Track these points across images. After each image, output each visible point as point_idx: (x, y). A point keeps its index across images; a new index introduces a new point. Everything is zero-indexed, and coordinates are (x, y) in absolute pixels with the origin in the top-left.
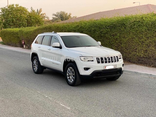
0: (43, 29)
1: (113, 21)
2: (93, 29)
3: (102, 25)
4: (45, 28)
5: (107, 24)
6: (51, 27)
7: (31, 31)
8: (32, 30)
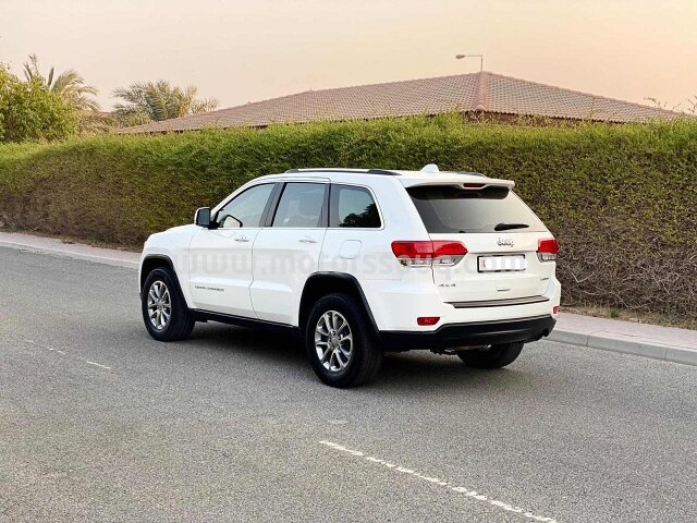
0: (65, 154)
1: (301, 136)
2: (238, 160)
3: (267, 149)
4: (74, 149)
5: (281, 146)
6: (93, 149)
7: (19, 161)
8: (22, 155)
